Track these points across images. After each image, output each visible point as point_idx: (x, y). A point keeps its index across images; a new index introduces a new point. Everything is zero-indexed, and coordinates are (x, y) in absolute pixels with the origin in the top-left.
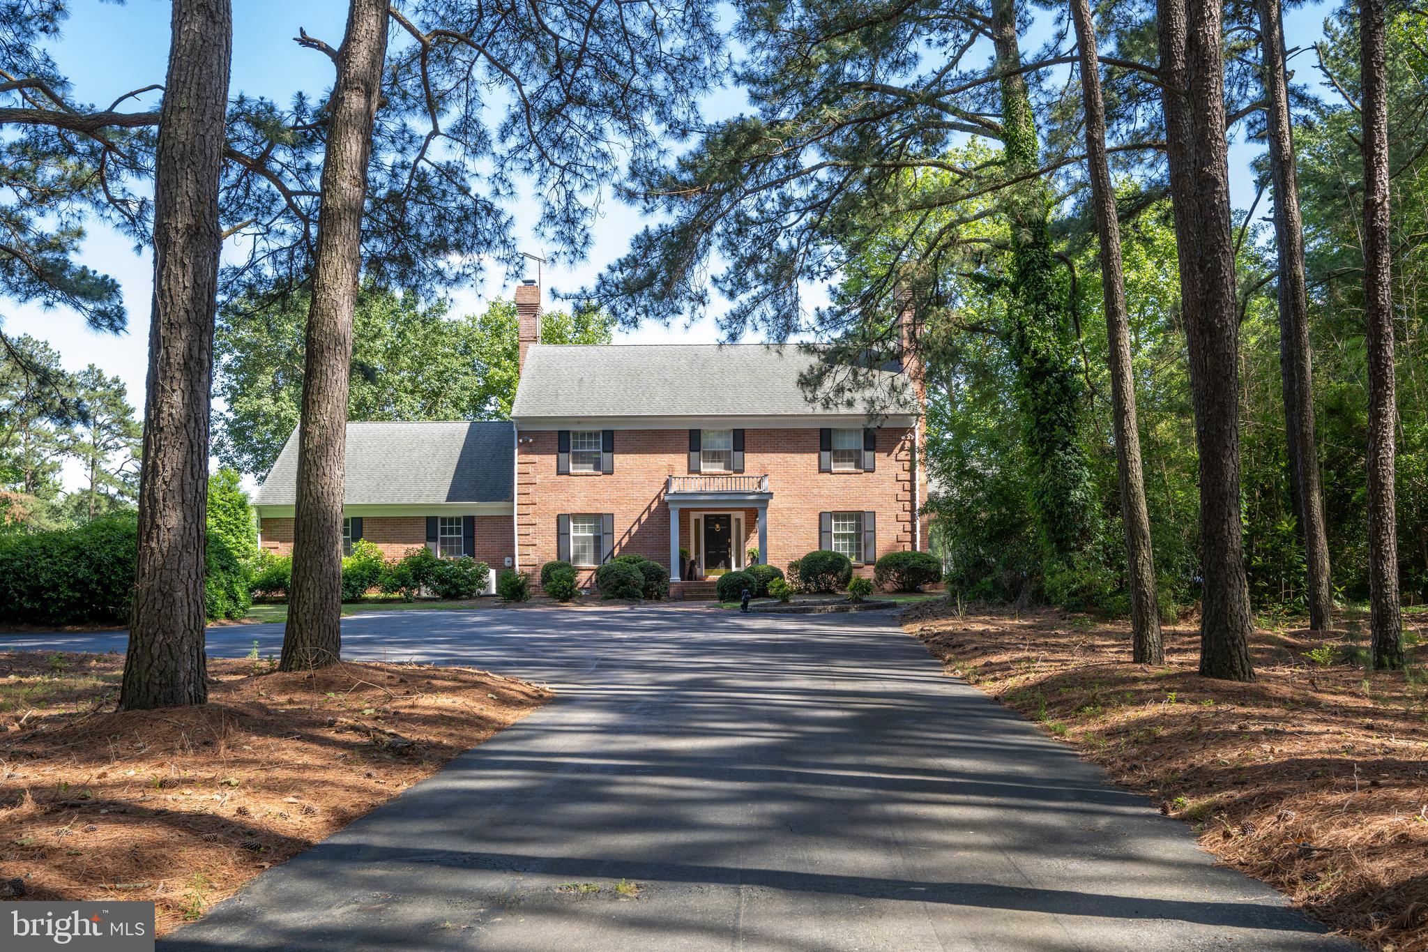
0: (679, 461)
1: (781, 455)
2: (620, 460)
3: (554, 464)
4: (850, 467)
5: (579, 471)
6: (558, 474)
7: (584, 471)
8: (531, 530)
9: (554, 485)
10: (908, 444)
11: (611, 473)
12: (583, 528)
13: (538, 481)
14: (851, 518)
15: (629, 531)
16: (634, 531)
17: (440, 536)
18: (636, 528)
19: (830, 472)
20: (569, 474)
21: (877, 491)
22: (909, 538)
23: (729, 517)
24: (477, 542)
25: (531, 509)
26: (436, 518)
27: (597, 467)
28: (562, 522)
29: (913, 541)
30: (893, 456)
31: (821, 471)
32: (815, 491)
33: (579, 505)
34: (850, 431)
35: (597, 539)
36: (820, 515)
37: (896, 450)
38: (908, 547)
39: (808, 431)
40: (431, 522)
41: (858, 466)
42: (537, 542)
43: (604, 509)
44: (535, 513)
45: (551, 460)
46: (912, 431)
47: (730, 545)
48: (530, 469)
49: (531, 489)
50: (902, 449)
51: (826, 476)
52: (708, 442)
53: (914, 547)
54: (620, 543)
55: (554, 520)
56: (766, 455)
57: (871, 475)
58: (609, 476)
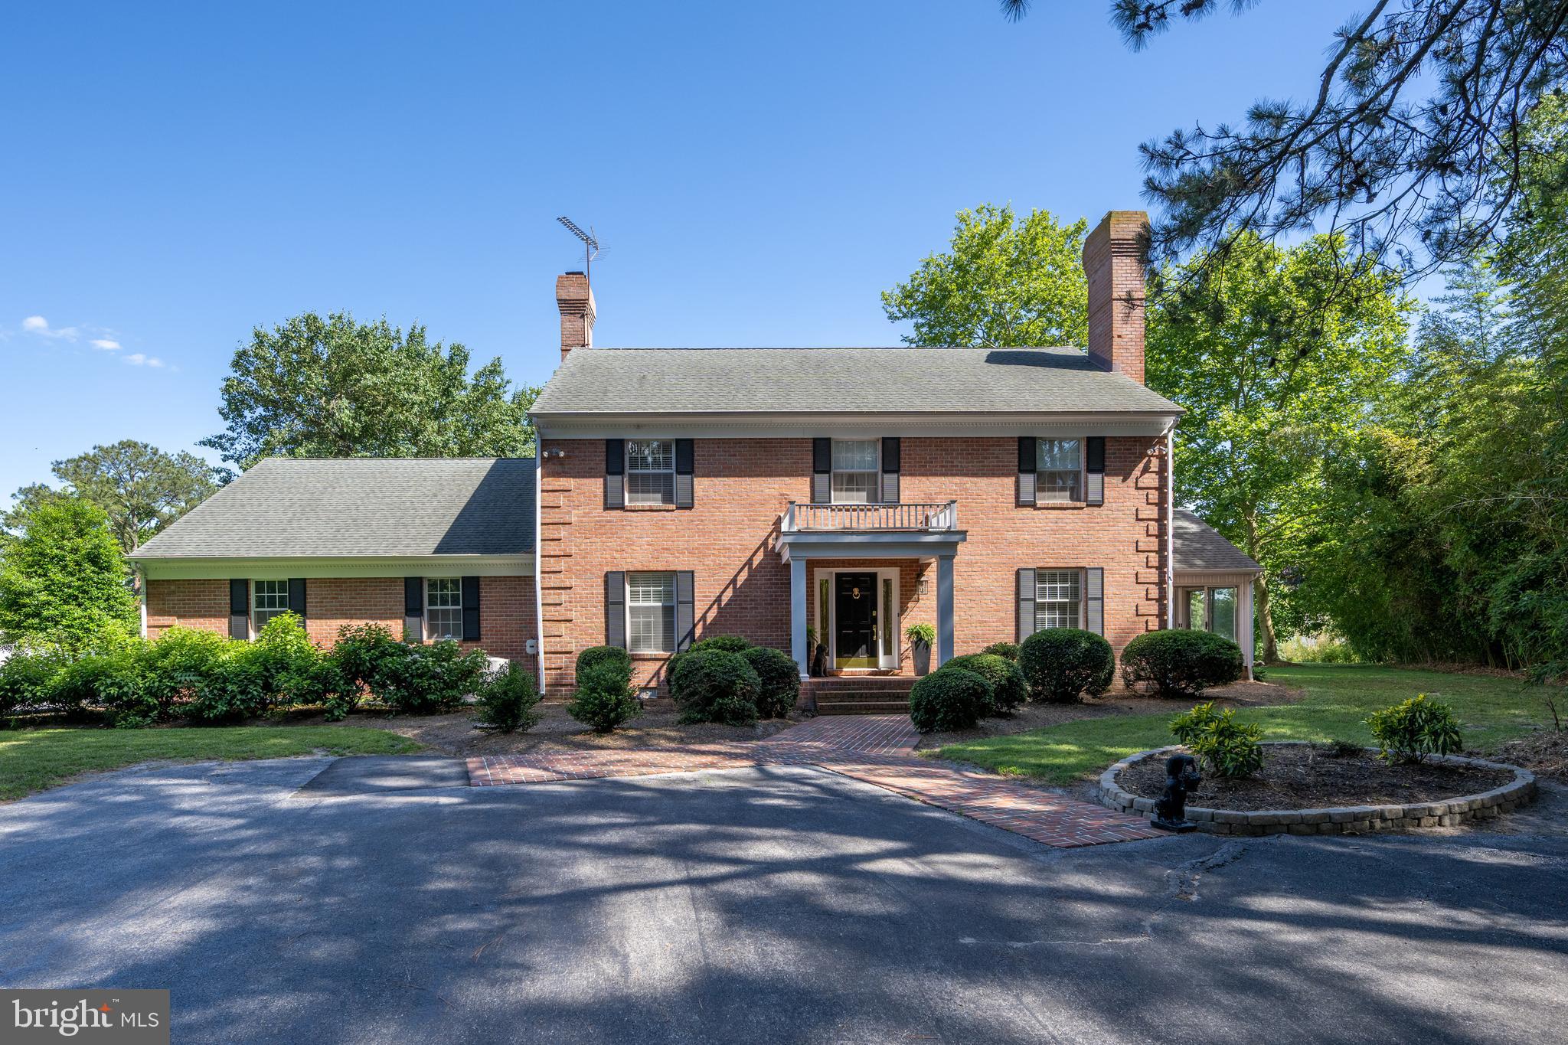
0: (799, 488)
1: (957, 480)
2: (702, 485)
3: (600, 491)
4: (1063, 499)
5: (639, 504)
6: (606, 508)
7: (647, 504)
8: (564, 596)
9: (600, 525)
10: (1155, 464)
11: (690, 507)
12: (647, 593)
13: (573, 519)
14: (1064, 579)
15: (719, 599)
16: (725, 599)
17: (426, 607)
18: (729, 593)
19: (1033, 506)
20: (622, 508)
21: (1106, 536)
22: (1154, 608)
23: (874, 576)
24: (484, 616)
25: (562, 565)
26: (421, 579)
27: (668, 498)
28: (613, 583)
29: (1162, 614)
30: (1131, 481)
31: (1019, 504)
32: (1010, 535)
33: (639, 558)
35: (668, 612)
36: (1018, 573)
37: (1137, 472)
38: (1154, 624)
39: (999, 442)
40: (413, 586)
41: (1075, 496)
42: (573, 615)
43: (679, 564)
44: (569, 570)
45: (594, 486)
46: (1162, 441)
47: (875, 620)
48: (561, 499)
49: (563, 532)
50: (1146, 470)
51: (1028, 512)
52: (844, 461)
53: (1163, 624)
54: (704, 618)
55: (600, 581)
56: (933, 479)
57: (1096, 510)
58: (687, 513)
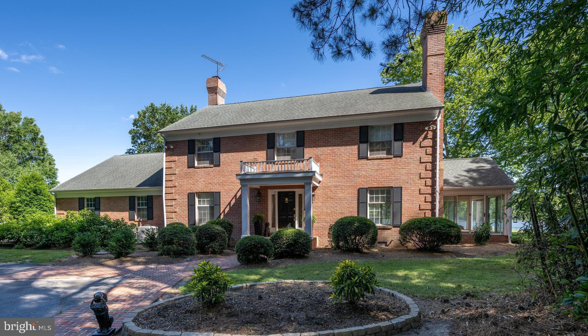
0: (261, 155)
1: (330, 148)
2: (224, 157)
3: (186, 161)
4: (383, 154)
5: (200, 166)
6: (188, 168)
7: (204, 165)
8: (174, 203)
9: (186, 174)
10: (430, 134)
11: (219, 166)
12: (204, 201)
13: (177, 172)
14: (382, 193)
15: (230, 204)
16: (232, 203)
17: (137, 207)
18: (234, 201)
19: (367, 158)
20: (194, 168)
21: (404, 171)
22: (429, 206)
23: (294, 193)
24: (154, 210)
25: (173, 190)
26: (134, 197)
27: (212, 162)
28: (191, 197)
29: (433, 209)
30: (418, 144)
31: (360, 158)
32: (355, 173)
33: (200, 187)
34: (384, 127)
35: (212, 208)
36: (359, 190)
37: (421, 139)
38: (429, 214)
39: (350, 129)
40: (132, 199)
41: (389, 153)
42: (177, 210)
43: (215, 189)
44: (175, 192)
45: (184, 159)
46: (435, 123)
47: (294, 212)
48: (173, 165)
49: (173, 178)
50: (426, 138)
51: (364, 161)
52: (280, 142)
53: (433, 214)
54: (224, 211)
55: (186, 196)
56: (319, 148)
57: (399, 159)
58: (218, 168)
